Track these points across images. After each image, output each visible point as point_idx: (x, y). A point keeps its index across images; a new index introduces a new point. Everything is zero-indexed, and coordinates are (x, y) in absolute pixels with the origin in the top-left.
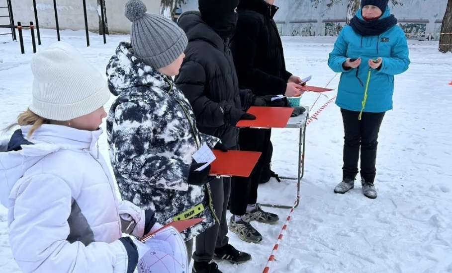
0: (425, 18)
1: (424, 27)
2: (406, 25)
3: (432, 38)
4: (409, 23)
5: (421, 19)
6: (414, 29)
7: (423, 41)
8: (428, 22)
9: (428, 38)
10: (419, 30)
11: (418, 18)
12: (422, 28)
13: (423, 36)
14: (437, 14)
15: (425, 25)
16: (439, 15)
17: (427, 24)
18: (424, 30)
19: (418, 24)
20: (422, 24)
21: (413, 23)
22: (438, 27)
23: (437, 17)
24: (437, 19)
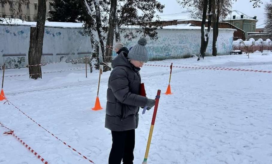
16: (4, 50)
22: (6, 59)
23: (3, 52)
24: (4, 53)
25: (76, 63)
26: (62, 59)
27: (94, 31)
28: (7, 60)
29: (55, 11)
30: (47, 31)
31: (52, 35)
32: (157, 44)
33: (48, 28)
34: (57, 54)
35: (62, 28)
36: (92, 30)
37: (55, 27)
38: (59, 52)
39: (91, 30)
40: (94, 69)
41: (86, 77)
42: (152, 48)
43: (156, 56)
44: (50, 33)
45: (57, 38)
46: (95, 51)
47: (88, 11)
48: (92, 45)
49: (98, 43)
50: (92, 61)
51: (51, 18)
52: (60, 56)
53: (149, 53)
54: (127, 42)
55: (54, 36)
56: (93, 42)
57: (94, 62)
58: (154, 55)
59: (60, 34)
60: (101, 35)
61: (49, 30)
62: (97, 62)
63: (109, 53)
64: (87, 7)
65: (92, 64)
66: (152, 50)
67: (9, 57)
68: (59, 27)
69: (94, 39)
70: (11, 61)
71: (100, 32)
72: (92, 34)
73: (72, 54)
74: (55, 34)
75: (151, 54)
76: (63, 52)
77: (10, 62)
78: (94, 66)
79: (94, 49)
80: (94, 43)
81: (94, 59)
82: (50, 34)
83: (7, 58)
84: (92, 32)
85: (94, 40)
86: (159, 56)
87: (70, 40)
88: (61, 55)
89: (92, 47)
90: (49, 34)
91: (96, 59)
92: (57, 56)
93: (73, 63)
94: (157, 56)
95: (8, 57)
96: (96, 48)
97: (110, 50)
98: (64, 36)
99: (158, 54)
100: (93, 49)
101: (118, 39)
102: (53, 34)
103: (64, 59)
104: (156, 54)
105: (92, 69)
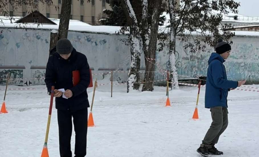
0: (20, 65)
1: (22, 73)
2: (4, 71)
3: (30, 83)
4: (7, 70)
5: (17, 66)
6: (12, 74)
7: (22, 86)
8: (24, 68)
9: (26, 83)
10: (17, 75)
11: (14, 65)
12: (20, 74)
13: (22, 81)
14: (31, 61)
15: (22, 71)
16: (33, 61)
17: (24, 70)
18: (21, 76)
19: (15, 70)
20: (18, 70)
21: (11, 69)
22: (34, 73)
23: (31, 63)
24: (32, 65)
25: (124, 82)
26: (105, 76)
27: (135, 38)
28: (36, 74)
29: (112, 10)
30: (88, 38)
31: (94, 44)
32: (252, 59)
33: (89, 34)
34: (99, 70)
35: (107, 34)
36: (133, 38)
37: (99, 33)
38: (101, 67)
39: (131, 38)
40: (131, 88)
41: (112, 96)
42: (243, 64)
43: (250, 76)
44: (92, 40)
45: (100, 47)
46: (134, 64)
47: (130, 13)
48: (132, 57)
49: (139, 54)
50: (129, 78)
51: (106, 21)
52: (102, 72)
53: (238, 73)
54: (201, 55)
55: (96, 44)
56: (132, 53)
57: (132, 79)
58: (246, 75)
59: (105, 42)
60: (146, 45)
61: (90, 37)
62: (136, 80)
63: (150, 68)
64: (128, 7)
65: (129, 82)
66: (243, 67)
67: (39, 70)
68: (104, 33)
69: (134, 49)
70: (41, 76)
71: (146, 40)
72: (133, 42)
73: (120, 69)
74: (98, 43)
75: (240, 74)
76: (107, 67)
77: (39, 76)
78: (131, 85)
79: (134, 63)
80: (135, 54)
81: (132, 76)
82: (92, 42)
83: (36, 72)
84: (133, 40)
85: (134, 51)
86: (254, 78)
87: (118, 50)
88: (105, 71)
89: (132, 59)
90: (90, 42)
91: (135, 75)
92: (99, 71)
93: (120, 81)
94: (251, 78)
95: (36, 70)
96: (136, 61)
97: (151, 64)
98: (109, 45)
99: (253, 74)
100: (132, 62)
101: (172, 49)
102: (96, 43)
103: (109, 76)
104: (250, 74)
105: (129, 88)
